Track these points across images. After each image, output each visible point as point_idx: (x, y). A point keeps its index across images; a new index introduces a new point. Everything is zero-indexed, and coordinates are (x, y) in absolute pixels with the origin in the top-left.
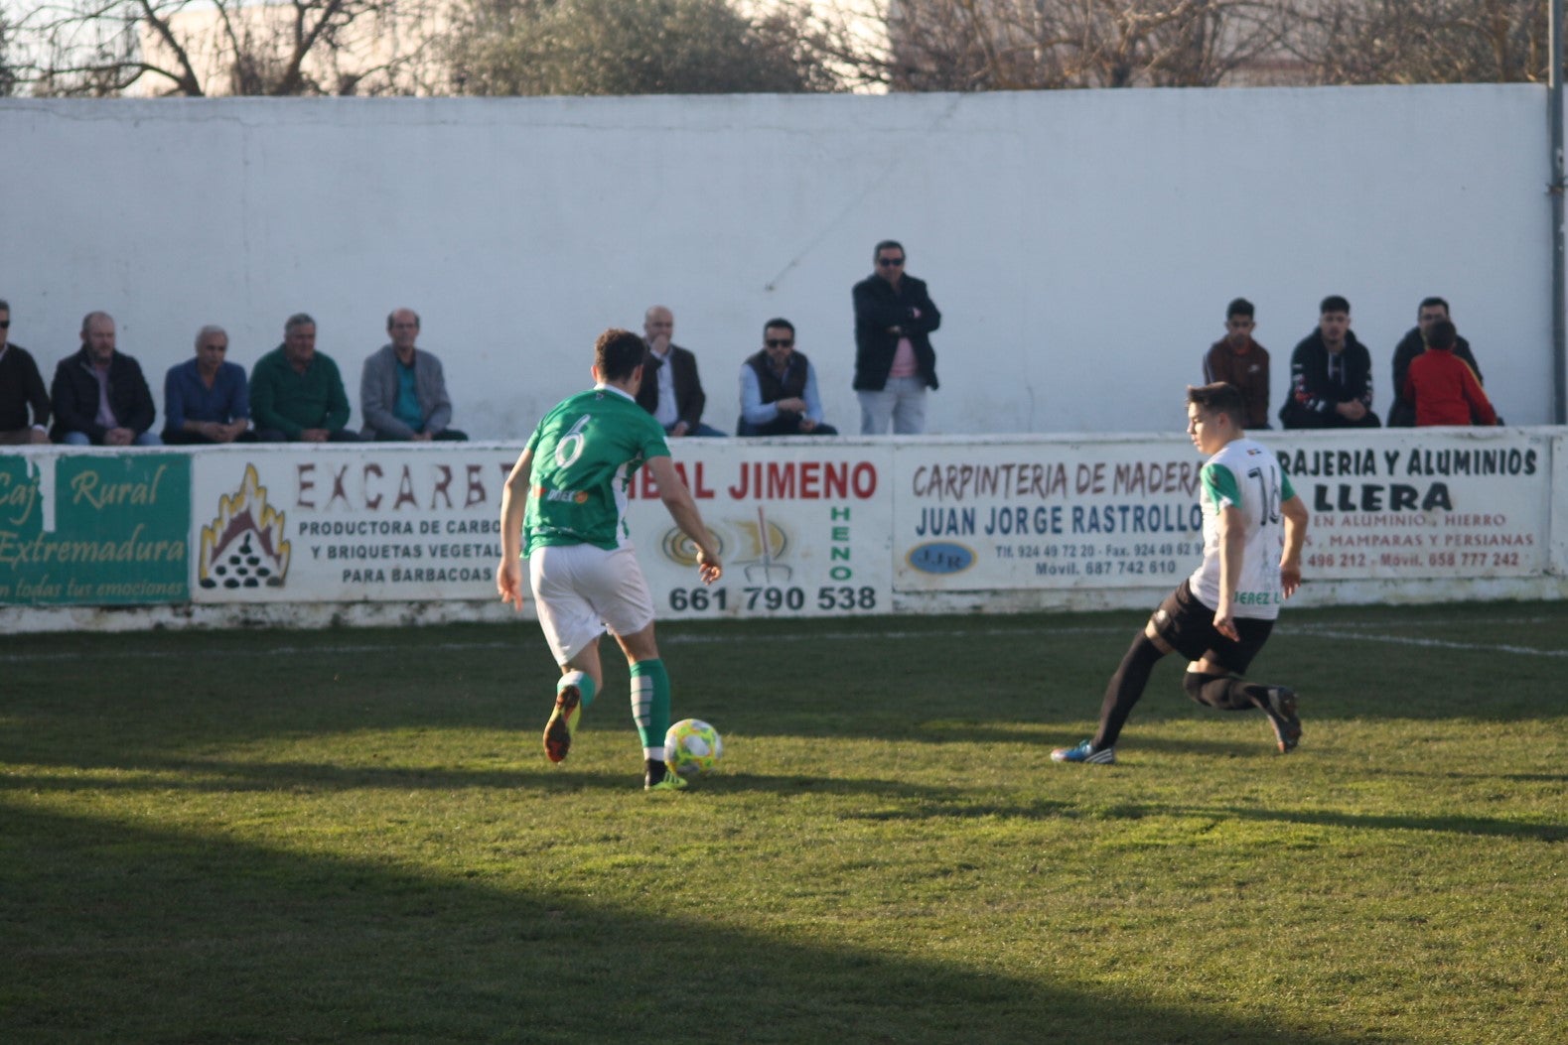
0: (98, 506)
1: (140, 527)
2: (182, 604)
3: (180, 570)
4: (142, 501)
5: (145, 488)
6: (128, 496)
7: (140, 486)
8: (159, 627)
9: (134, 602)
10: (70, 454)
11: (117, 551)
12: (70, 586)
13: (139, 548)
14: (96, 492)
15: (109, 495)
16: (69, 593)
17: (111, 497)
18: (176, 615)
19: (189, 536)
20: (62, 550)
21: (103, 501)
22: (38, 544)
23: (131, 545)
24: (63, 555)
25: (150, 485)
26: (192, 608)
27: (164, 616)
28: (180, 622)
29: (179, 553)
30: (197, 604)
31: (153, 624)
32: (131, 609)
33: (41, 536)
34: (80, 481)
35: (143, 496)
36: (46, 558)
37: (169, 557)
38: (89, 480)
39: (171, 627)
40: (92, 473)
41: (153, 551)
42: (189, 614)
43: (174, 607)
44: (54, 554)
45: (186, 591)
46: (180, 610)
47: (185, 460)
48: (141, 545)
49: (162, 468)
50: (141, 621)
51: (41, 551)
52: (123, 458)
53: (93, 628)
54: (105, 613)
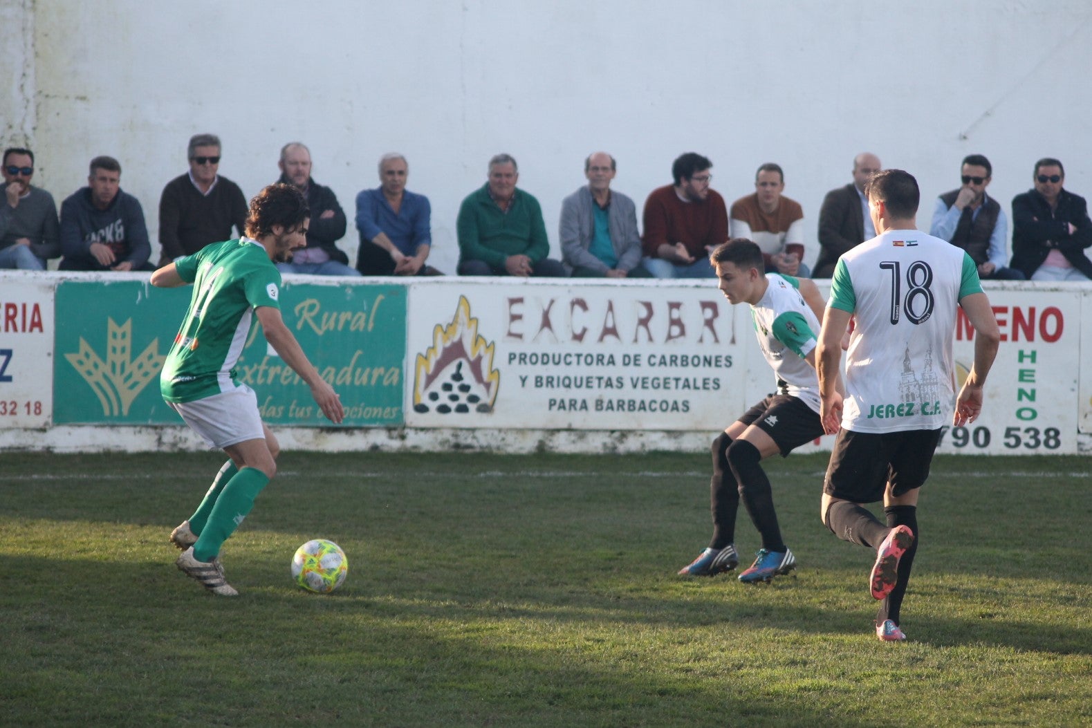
0: (320, 333)
1: (359, 352)
2: (396, 428)
3: (394, 395)
4: (361, 329)
5: (364, 316)
6: (347, 323)
7: (359, 314)
8: (375, 448)
9: (351, 424)
10: (294, 283)
11: (336, 374)
12: (292, 407)
13: (358, 373)
14: (317, 319)
15: (329, 323)
16: (291, 415)
17: (332, 324)
18: (391, 437)
19: (404, 362)
20: (285, 374)
21: (324, 328)
22: (263, 367)
23: (350, 369)
24: (286, 378)
25: (368, 313)
26: (406, 431)
27: (380, 438)
28: (395, 444)
29: (395, 379)
30: (411, 428)
31: (369, 445)
32: (348, 430)
33: (266, 359)
34: (302, 309)
35: (362, 323)
36: (269, 381)
37: (386, 383)
38: (312, 307)
39: (385, 449)
40: (314, 301)
41: (370, 376)
42: (403, 437)
43: (389, 429)
44: (277, 377)
45: (400, 414)
46: (395, 433)
47: (402, 290)
48: (359, 370)
49: (380, 297)
50: (357, 443)
51: (266, 374)
52: (344, 287)
53: (312, 448)
54: (324, 434)
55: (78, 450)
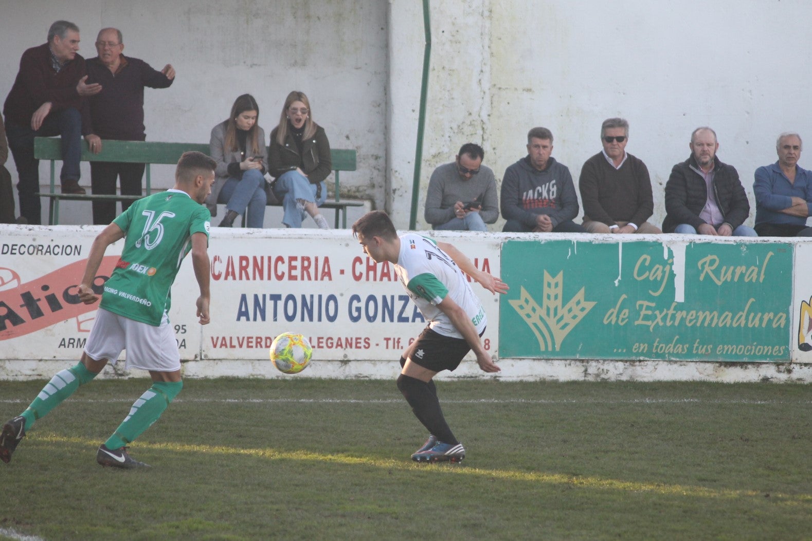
0: (719, 283)
1: (752, 300)
2: (784, 363)
3: (783, 336)
5: (756, 269)
6: (742, 275)
7: (753, 268)
8: (765, 379)
9: (746, 360)
10: (698, 242)
11: (732, 319)
12: (696, 345)
13: (751, 318)
14: (717, 272)
15: (727, 275)
16: (694, 352)
17: (729, 276)
18: (779, 372)
19: (791, 308)
20: (689, 317)
21: (723, 280)
22: (671, 312)
23: (744, 314)
24: (691, 321)
25: (760, 267)
26: (792, 366)
27: (769, 371)
28: (783, 377)
29: (783, 322)
30: (796, 364)
31: (761, 378)
32: (743, 365)
33: (674, 304)
34: (705, 263)
35: (755, 275)
36: (676, 324)
37: (774, 326)
38: (712, 262)
39: (774, 381)
40: (715, 257)
41: (761, 320)
42: (789, 371)
43: (778, 365)
44: (683, 320)
45: (787, 352)
46: (782, 368)
47: (790, 247)
48: (752, 315)
49: (771, 254)
50: (751, 375)
51: (673, 317)
52: (739, 245)
53: (712, 379)
54: (722, 367)
55: (519, 379)
